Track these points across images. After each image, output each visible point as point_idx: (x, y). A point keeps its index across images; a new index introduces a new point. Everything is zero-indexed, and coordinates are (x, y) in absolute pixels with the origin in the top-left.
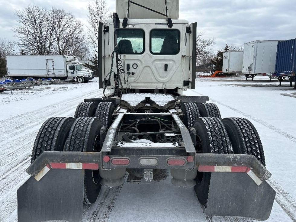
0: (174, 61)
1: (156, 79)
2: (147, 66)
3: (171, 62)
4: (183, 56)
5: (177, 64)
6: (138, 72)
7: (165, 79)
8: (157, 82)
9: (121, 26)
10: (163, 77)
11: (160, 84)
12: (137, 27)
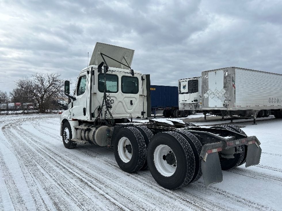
0: (136, 98)
1: (126, 111)
2: (119, 102)
3: (134, 99)
4: (140, 95)
5: (138, 101)
6: (114, 106)
7: (131, 111)
8: (126, 113)
9: (103, 72)
10: (130, 110)
11: (128, 114)
12: (114, 73)
